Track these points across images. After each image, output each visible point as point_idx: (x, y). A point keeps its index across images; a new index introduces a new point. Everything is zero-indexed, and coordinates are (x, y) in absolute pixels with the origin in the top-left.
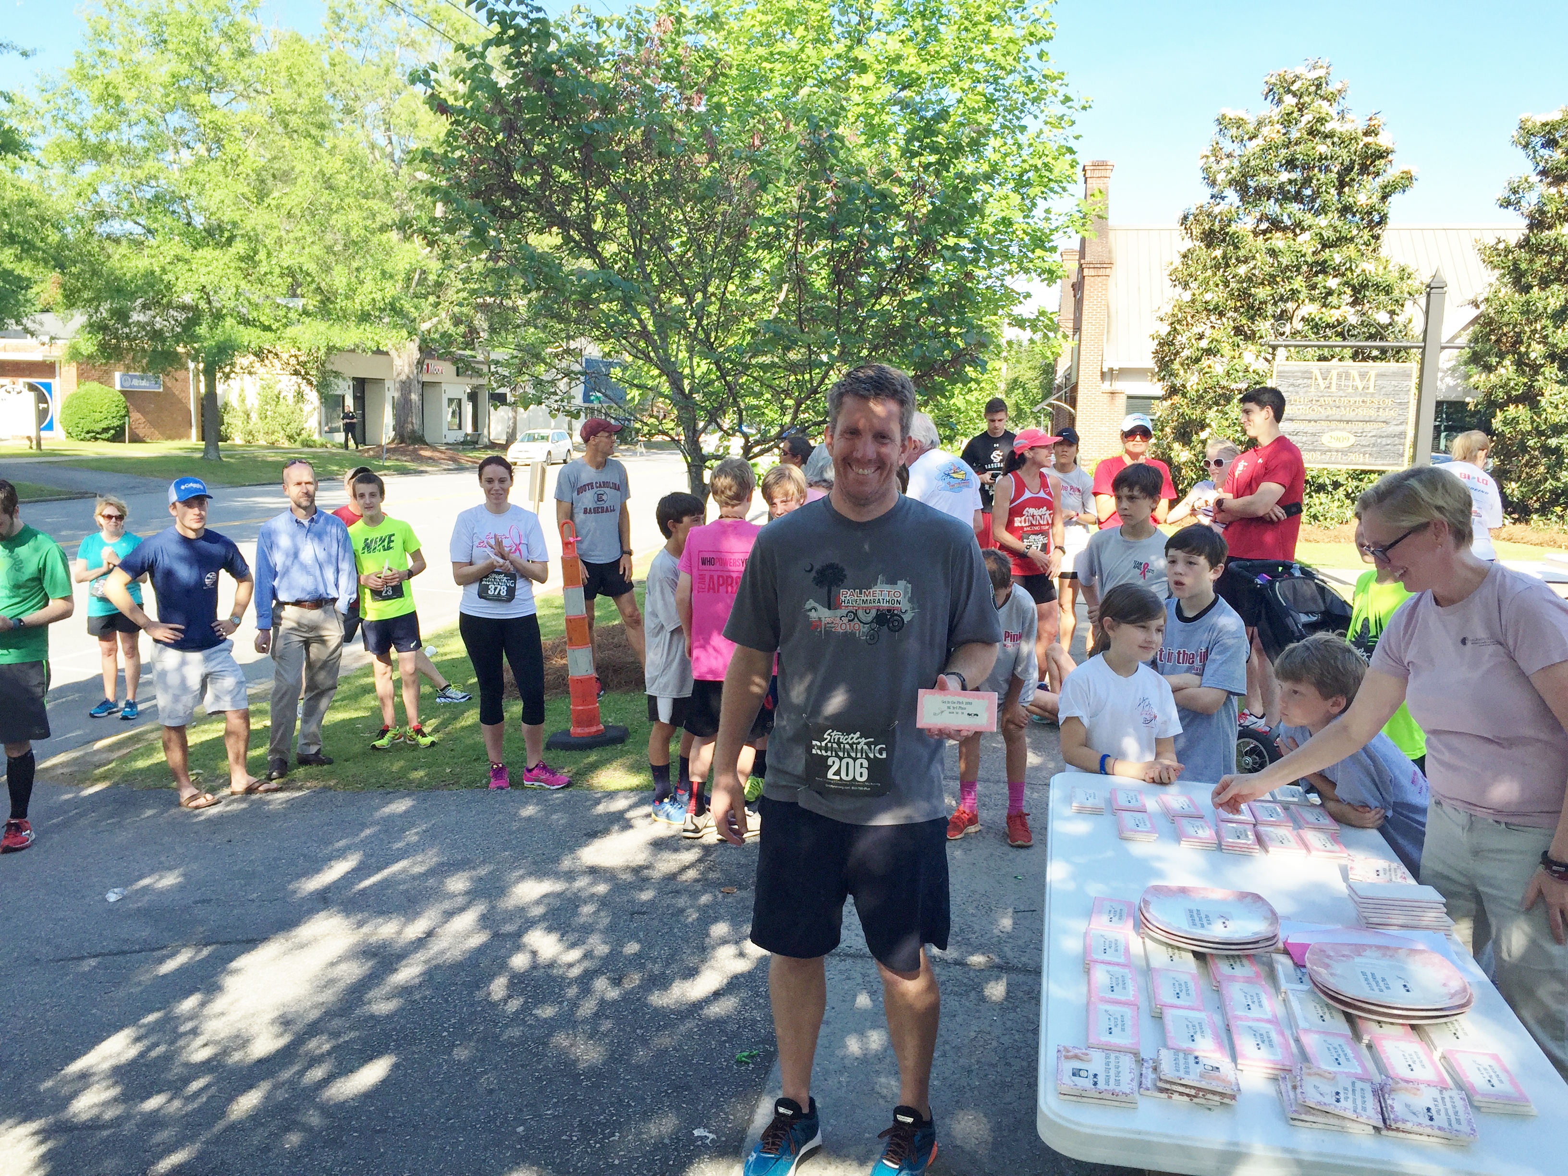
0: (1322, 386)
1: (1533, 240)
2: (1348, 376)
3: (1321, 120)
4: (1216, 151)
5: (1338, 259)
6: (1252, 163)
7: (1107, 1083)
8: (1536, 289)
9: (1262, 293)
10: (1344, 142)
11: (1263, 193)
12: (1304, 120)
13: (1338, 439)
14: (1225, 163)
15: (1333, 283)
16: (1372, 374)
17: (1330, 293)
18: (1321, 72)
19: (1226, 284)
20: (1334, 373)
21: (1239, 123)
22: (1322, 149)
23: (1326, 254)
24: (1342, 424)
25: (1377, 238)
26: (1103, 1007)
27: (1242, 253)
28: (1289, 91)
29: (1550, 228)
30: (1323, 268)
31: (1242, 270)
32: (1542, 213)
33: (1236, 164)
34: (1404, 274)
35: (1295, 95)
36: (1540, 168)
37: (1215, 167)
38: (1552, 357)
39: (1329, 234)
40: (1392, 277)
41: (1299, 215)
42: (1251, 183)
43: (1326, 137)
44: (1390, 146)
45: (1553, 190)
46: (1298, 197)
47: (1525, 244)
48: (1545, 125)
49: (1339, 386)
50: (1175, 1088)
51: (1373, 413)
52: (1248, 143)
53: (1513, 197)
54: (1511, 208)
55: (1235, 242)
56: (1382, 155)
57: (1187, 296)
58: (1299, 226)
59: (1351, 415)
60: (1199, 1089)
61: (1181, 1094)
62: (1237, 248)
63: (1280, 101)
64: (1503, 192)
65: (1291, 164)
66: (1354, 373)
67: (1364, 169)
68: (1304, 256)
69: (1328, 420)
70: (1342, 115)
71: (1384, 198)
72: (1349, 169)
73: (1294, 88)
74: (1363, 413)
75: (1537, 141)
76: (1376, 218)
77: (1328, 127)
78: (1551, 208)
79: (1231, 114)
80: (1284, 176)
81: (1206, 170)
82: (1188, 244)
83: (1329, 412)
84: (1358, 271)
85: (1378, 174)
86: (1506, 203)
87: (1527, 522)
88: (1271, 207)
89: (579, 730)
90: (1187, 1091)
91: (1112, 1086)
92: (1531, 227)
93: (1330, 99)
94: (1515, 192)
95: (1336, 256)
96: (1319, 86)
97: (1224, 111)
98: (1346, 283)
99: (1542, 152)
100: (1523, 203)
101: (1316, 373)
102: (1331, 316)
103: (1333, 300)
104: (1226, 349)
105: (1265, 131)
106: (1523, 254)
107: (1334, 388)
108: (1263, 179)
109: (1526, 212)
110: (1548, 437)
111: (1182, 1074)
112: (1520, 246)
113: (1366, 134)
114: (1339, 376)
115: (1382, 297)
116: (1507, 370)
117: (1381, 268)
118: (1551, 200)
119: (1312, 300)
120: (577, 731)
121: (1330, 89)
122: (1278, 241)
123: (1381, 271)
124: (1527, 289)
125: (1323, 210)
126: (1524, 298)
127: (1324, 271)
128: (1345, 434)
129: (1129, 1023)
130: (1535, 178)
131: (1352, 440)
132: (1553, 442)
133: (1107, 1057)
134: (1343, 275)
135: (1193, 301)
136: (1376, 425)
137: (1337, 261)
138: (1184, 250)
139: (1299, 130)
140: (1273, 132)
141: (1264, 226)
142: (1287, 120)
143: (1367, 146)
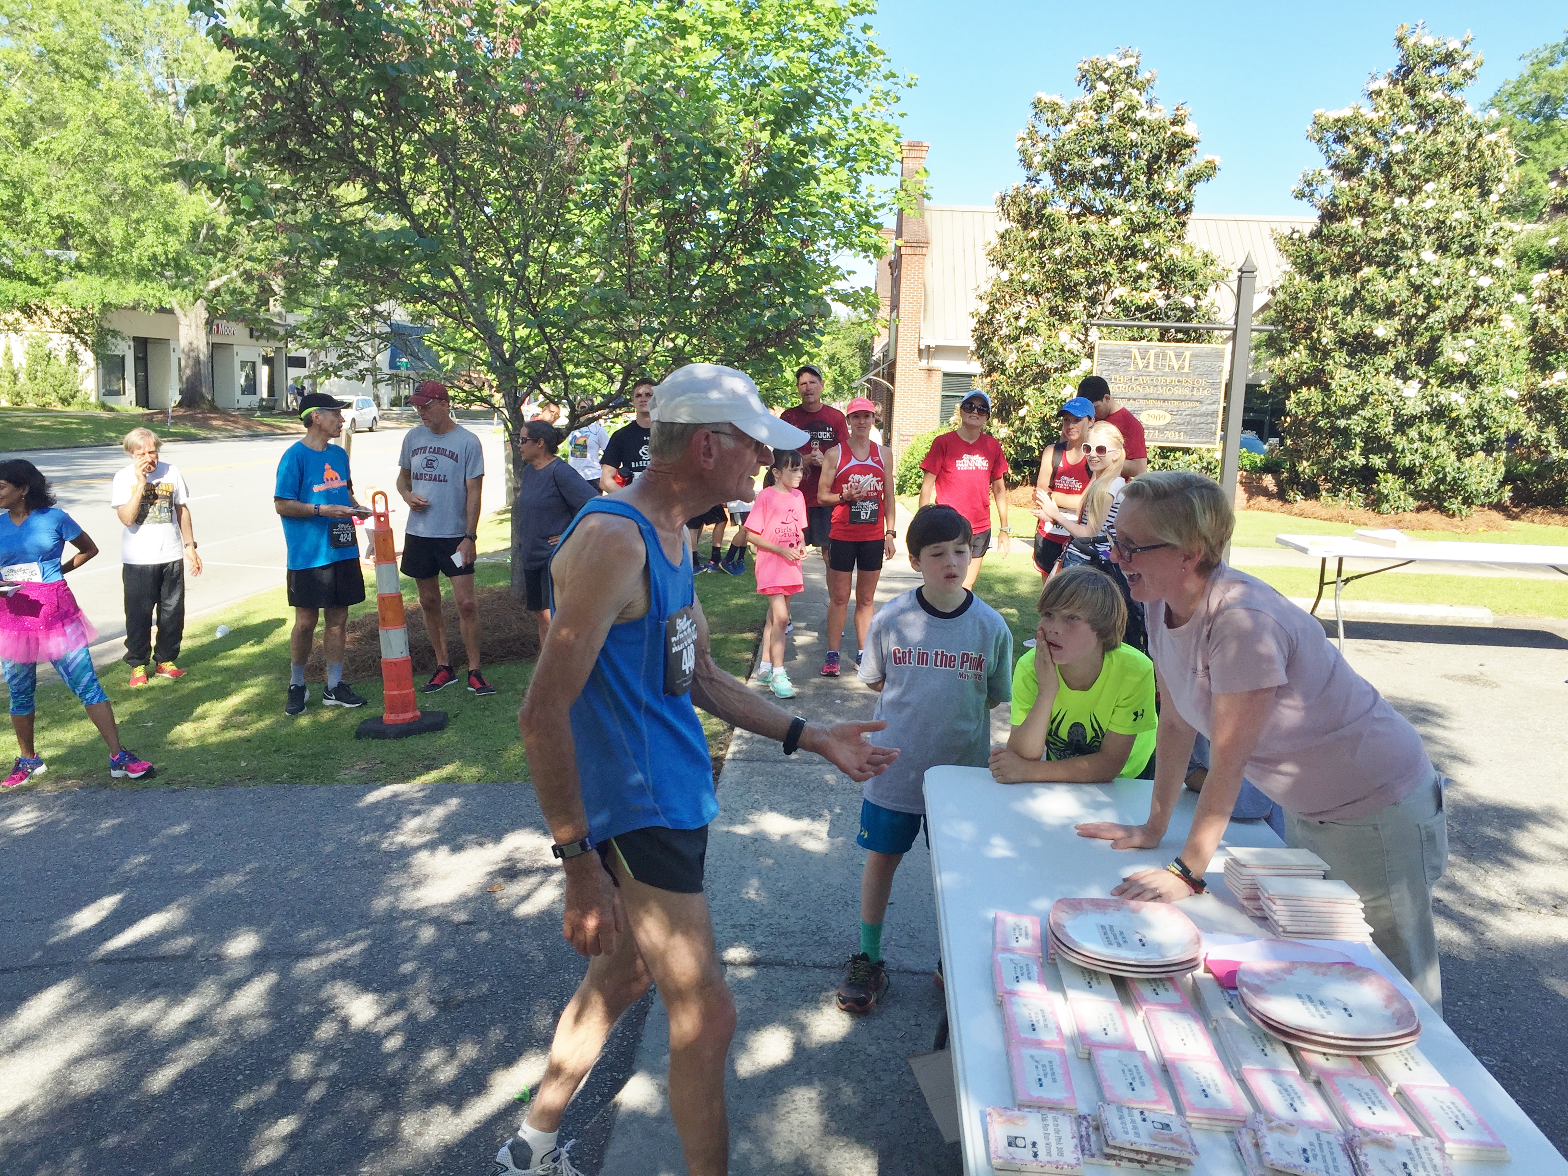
0: (1141, 366)
1: (1325, 231)
2: (1165, 355)
3: (1133, 108)
4: (1032, 133)
5: (1147, 244)
6: (1067, 147)
7: (1049, 1153)
8: (1328, 277)
9: (1077, 275)
10: (1155, 129)
11: (1077, 177)
12: (1117, 106)
13: (1155, 417)
14: (1041, 145)
15: (1142, 267)
16: (1188, 354)
17: (1140, 276)
18: (1131, 61)
19: (1042, 265)
20: (1152, 353)
21: (1054, 108)
22: (1133, 136)
23: (1136, 239)
24: (1159, 404)
25: (1184, 224)
26: (1027, 1052)
27: (1057, 235)
28: (1101, 78)
29: (1340, 220)
30: (1133, 252)
31: (1058, 252)
32: (1334, 205)
33: (1051, 148)
34: (1208, 261)
35: (1107, 83)
36: (1332, 162)
37: (1031, 150)
38: (1342, 343)
39: (1138, 219)
40: (1197, 264)
41: (1111, 200)
42: (1067, 168)
43: (1137, 124)
44: (1196, 136)
45: (1344, 184)
46: (1110, 184)
47: (1316, 235)
48: (1337, 121)
49: (1156, 365)
50: (1123, 1154)
51: (1187, 392)
52: (1062, 128)
53: (1307, 190)
54: (1305, 200)
55: (1051, 224)
56: (1188, 144)
57: (1005, 276)
58: (1110, 212)
59: (1167, 394)
60: (1151, 1155)
61: (1131, 1160)
62: (1052, 230)
63: (1093, 88)
64: (1297, 185)
65: (1103, 149)
66: (1171, 353)
67: (1171, 159)
68: (1116, 240)
69: (1145, 398)
70: (1150, 104)
71: (1189, 186)
72: (1156, 158)
73: (1106, 75)
74: (1178, 392)
75: (1330, 136)
76: (1182, 205)
77: (1139, 114)
78: (1342, 201)
79: (1046, 98)
80: (1098, 162)
81: (1023, 152)
82: (1005, 225)
83: (1147, 391)
84: (1166, 256)
85: (1183, 164)
86: (1300, 195)
87: (1317, 498)
88: (1084, 192)
89: (392, 717)
90: (1139, 1157)
91: (1055, 1157)
92: (1322, 218)
93: (1141, 88)
94: (1309, 185)
95: (1145, 240)
96: (1129, 75)
97: (1039, 94)
98: (1155, 268)
99: (1334, 146)
100: (1317, 196)
101: (1135, 352)
102: (1143, 299)
103: (1143, 283)
104: (1043, 328)
105: (1079, 116)
106: (1316, 245)
107: (1151, 368)
108: (1077, 163)
109: (1319, 204)
110: (1338, 418)
111: (1132, 1137)
112: (1315, 235)
113: (1173, 123)
114: (1157, 356)
115: (1188, 283)
116: (1300, 355)
117: (1187, 254)
118: (1343, 192)
119: (1123, 283)
120: (389, 718)
121: (1139, 78)
122: (1092, 225)
123: (1186, 256)
124: (1319, 277)
125: (1133, 196)
126: (1317, 286)
127: (1134, 255)
128: (1161, 412)
129: (1058, 1071)
130: (1327, 172)
131: (1169, 418)
132: (1342, 423)
133: (1044, 1120)
134: (1152, 259)
135: (1011, 281)
136: (1191, 404)
137: (1147, 246)
138: (1002, 230)
139: (1112, 117)
140: (1086, 117)
141: (1077, 210)
142: (1100, 107)
143: (1174, 134)
